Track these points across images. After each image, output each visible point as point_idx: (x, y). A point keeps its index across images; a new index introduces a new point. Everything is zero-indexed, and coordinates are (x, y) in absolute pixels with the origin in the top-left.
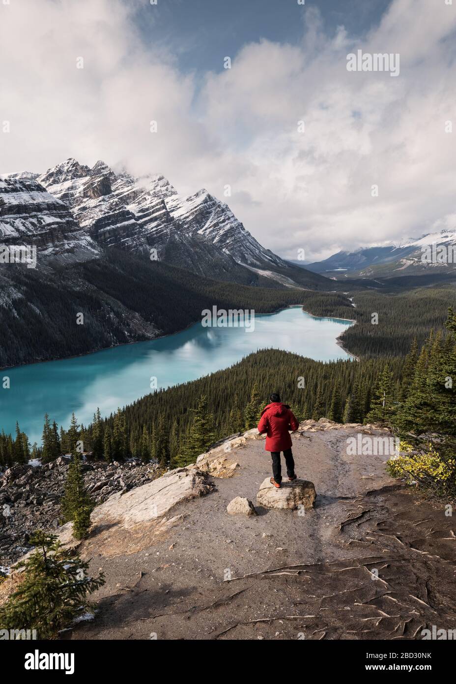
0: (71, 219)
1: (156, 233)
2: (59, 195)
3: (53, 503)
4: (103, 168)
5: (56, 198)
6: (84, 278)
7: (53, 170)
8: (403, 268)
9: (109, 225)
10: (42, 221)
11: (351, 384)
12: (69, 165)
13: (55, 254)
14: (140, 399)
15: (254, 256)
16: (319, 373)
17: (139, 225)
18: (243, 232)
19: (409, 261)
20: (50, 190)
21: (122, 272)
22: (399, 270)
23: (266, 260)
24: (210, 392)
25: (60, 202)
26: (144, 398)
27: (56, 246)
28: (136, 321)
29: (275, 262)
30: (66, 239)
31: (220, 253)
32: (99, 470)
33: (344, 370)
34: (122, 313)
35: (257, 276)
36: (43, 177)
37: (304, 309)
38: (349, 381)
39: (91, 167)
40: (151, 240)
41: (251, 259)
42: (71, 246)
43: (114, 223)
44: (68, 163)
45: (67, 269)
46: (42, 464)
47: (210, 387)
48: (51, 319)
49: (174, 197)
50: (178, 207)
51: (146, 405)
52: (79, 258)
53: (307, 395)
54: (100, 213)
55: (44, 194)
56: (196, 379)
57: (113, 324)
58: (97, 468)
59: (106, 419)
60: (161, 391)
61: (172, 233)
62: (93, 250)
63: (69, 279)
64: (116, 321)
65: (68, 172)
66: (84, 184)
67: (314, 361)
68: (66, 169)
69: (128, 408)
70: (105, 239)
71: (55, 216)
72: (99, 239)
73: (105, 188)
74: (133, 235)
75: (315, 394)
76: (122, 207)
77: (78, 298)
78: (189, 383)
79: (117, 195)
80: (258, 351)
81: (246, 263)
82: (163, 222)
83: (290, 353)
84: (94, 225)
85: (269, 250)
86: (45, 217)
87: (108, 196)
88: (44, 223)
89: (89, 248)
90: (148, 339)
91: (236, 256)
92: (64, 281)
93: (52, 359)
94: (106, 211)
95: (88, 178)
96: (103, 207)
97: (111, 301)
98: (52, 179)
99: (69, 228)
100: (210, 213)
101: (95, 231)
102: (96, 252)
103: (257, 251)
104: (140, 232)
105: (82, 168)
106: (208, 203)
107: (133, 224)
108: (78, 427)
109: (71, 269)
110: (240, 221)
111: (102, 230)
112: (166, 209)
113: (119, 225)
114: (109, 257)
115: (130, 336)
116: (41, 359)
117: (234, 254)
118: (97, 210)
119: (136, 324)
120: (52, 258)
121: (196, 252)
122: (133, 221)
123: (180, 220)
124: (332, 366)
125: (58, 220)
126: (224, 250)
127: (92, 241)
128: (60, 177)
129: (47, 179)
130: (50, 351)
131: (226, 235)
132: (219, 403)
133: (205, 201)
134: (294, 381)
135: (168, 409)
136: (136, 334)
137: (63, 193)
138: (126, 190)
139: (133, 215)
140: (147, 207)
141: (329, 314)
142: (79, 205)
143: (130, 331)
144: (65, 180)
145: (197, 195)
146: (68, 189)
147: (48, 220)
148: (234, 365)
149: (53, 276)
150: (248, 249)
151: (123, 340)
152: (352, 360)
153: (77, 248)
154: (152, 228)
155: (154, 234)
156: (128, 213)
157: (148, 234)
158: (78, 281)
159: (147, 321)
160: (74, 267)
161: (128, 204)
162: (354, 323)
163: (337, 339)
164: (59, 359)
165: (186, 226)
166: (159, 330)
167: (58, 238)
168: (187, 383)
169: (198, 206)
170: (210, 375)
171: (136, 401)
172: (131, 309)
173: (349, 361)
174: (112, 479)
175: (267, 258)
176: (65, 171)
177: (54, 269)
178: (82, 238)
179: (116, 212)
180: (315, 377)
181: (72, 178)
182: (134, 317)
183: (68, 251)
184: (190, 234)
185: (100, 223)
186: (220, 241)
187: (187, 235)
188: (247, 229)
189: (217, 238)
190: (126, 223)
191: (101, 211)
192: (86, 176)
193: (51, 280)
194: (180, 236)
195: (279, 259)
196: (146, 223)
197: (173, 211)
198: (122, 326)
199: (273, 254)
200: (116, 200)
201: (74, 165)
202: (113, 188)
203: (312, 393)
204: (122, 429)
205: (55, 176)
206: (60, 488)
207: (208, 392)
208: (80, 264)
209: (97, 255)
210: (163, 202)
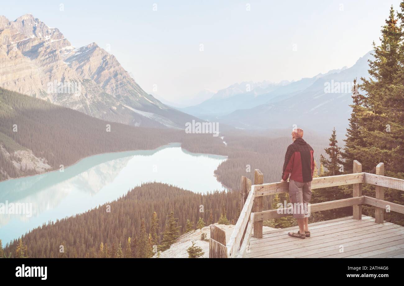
14: (28, 232)
15: (137, 99)
29: (155, 105)
35: (140, 117)
37: (183, 146)
41: (134, 102)
67: (193, 193)
78: (77, 216)
80: (142, 185)
81: (131, 106)
83: (171, 186)
85: (151, 95)
90: (38, 173)
103: (140, 96)
110: (125, 69)
115: (20, 171)
124: (209, 197)
136: (26, 168)
141: (204, 151)
143: (20, 166)
148: (120, 198)
151: (13, 174)
152: (226, 191)
159: (38, 157)
163: (214, 172)
166: (49, 165)
168: (75, 216)
170: (98, 208)
172: (23, 146)
173: (224, 192)
175: (149, 102)
188: (131, 76)
199: (154, 99)
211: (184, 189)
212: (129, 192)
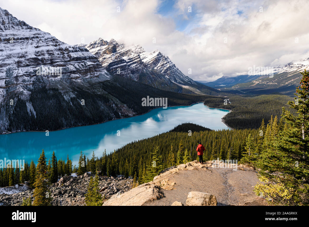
0: (99, 63)
1: (135, 69)
2: (94, 53)
3: (81, 196)
4: (114, 42)
5: (93, 54)
6: (102, 88)
7: (93, 43)
8: (254, 85)
9: (115, 65)
10: (86, 64)
11: (230, 142)
12: (99, 41)
13: (90, 78)
14: (125, 145)
15: (180, 79)
16: (213, 136)
17: (128, 65)
18: (175, 68)
19: (257, 82)
20: (91, 51)
21: (119, 86)
22: (253, 86)
23: (186, 81)
24: (159, 143)
25: (95, 56)
26: (127, 145)
27: (91, 75)
28: (124, 108)
29: (190, 82)
30: (96, 72)
31: (164, 78)
32: (104, 180)
33: (226, 135)
34: (118, 105)
35: (181, 88)
36: (88, 46)
37: (205, 104)
38: (229, 140)
39: (109, 41)
40: (133, 72)
41: (179, 80)
42: (98, 74)
43: (117, 65)
44: (99, 40)
45: (95, 84)
46: (78, 176)
47: (159, 141)
48: (87, 107)
49: (144, 53)
50: (146, 57)
51: (127, 148)
52: (101, 80)
53: (207, 147)
54: (111, 60)
55: (88, 52)
56: (152, 137)
57: (114, 109)
58: (103, 179)
59: (108, 155)
60: (135, 142)
61: (143, 69)
62: (107, 76)
63: (96, 89)
64: (115, 108)
65: (99, 43)
66: (105, 48)
67: (210, 129)
68: (98, 42)
69: (119, 150)
70: (113, 72)
71: (92, 62)
72: (110, 71)
73: (114, 50)
74: (125, 69)
75: (212, 146)
76: (121, 58)
77: (99, 97)
78: (148, 139)
79: (119, 53)
80: (182, 124)
81: (177, 82)
82: (139, 64)
83: (198, 125)
84: (108, 65)
85: (187, 76)
86: (88, 62)
87: (115, 53)
88: (87, 65)
89: (105, 75)
90: (130, 117)
91: (172, 79)
92: (94, 89)
93: (86, 125)
94: (114, 59)
95: (107, 46)
96: (113, 58)
97: (114, 98)
98: (91, 47)
99: (97, 67)
100: (160, 60)
101: (108, 68)
102: (108, 77)
103: (182, 77)
104: (128, 68)
105: (105, 42)
106: (159, 56)
107: (125, 65)
108: (95, 158)
109: (97, 84)
110: (174, 63)
111: (112, 67)
112: (140, 58)
113: (119, 65)
114: (114, 79)
115: (122, 115)
116: (81, 125)
117: (171, 78)
118: (110, 59)
119: (124, 110)
120: (89, 79)
121: (153, 77)
122: (125, 64)
123: (146, 63)
124: (220, 132)
125: (93, 63)
126: (166, 76)
127: (107, 72)
128: (95, 46)
129: (90, 46)
130: (85, 121)
131: (167, 70)
132: (163, 149)
133: (158, 55)
134: (200, 140)
135: (138, 151)
136: (124, 114)
137: (96, 52)
138: (123, 51)
139: (126, 61)
140: (132, 57)
141: (217, 106)
142: (102, 57)
143: (121, 113)
144: (97, 47)
145: (154, 52)
146: (98, 50)
147: (89, 63)
148: (171, 130)
149: (89, 88)
150: (178, 76)
151: (118, 117)
152: (230, 130)
153: (100, 75)
154: (134, 67)
155: (134, 69)
156: (123, 60)
157: (132, 69)
158: (100, 89)
159: (129, 108)
160: (98, 84)
161: (123, 56)
162: (230, 111)
163: (222, 119)
164: (88, 125)
165: (149, 66)
166: (135, 112)
167: (92, 71)
169: (155, 57)
170: (159, 135)
171: (123, 146)
172: (122, 103)
173: (228, 130)
174: (110, 185)
175: (186, 80)
176: (98, 43)
177: (90, 84)
178: (103, 71)
179: (118, 60)
180: (211, 138)
181: (100, 46)
182: (124, 106)
183: (96, 77)
184: (151, 69)
185: (111, 65)
186: (165, 72)
187: (149, 70)
188: (177, 67)
189: (163, 71)
190: (122, 64)
191: (112, 59)
192: (106, 45)
193: (88, 89)
194: (146, 70)
195: (192, 80)
196: (131, 64)
197: (143, 59)
198: (118, 110)
199: (189, 78)
200: (119, 55)
201: (101, 41)
202: (117, 50)
203: (210, 146)
204: (116, 160)
205: (93, 45)
206: (85, 189)
207: (158, 144)
208: (101, 82)
209: (109, 78)
210: (139, 55)
211: (205, 127)
212: (175, 128)
